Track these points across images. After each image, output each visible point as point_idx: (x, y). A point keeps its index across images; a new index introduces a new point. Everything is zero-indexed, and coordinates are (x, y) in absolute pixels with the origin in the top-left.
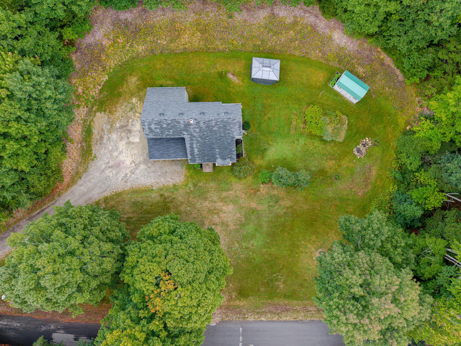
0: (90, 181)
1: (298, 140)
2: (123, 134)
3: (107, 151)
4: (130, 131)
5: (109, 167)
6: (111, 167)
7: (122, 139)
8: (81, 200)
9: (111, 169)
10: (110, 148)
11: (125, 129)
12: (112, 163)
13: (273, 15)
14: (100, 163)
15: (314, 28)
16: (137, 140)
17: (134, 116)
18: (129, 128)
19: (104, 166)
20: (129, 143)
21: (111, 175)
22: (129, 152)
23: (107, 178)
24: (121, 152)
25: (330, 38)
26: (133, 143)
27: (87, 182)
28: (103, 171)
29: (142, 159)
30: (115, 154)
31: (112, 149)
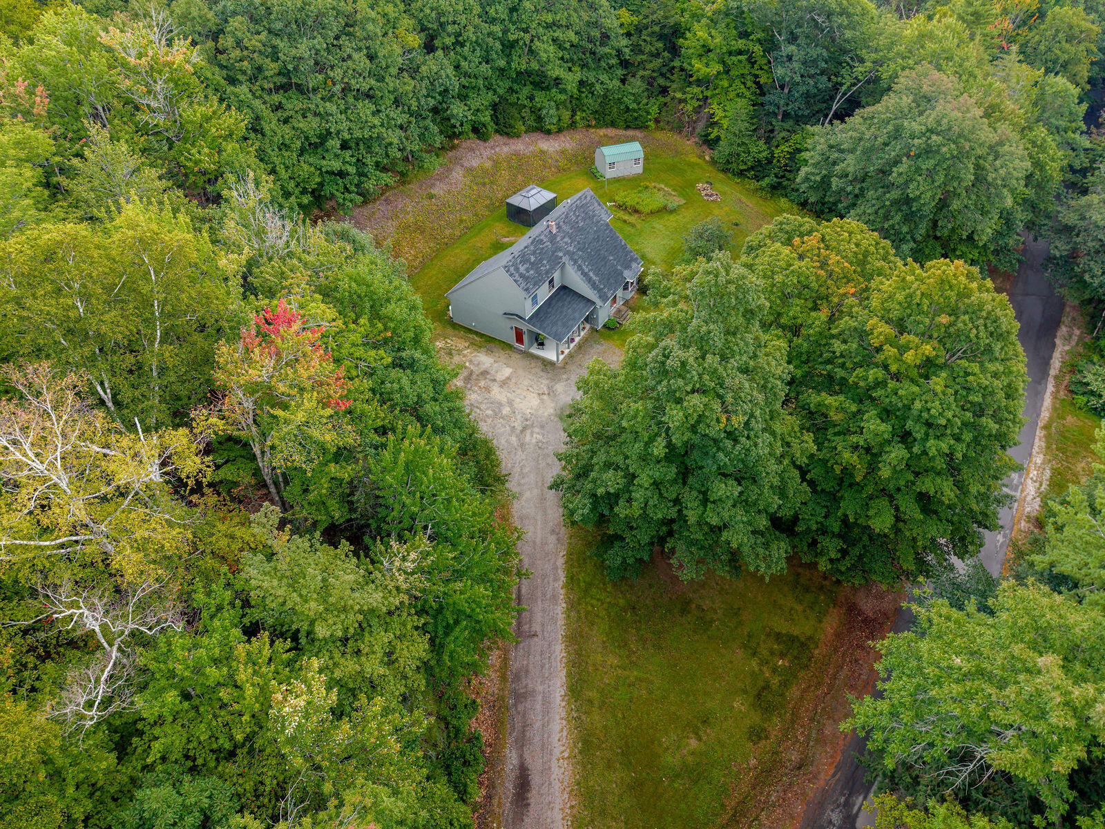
0: (523, 475)
1: (653, 228)
2: (482, 384)
3: (489, 421)
4: (485, 373)
5: (522, 431)
6: (524, 429)
7: (488, 390)
8: (549, 512)
9: (528, 432)
10: (489, 412)
11: (474, 376)
12: (518, 425)
13: (470, 170)
14: (503, 441)
15: (517, 154)
16: (507, 371)
17: (464, 356)
18: (476, 370)
19: (514, 439)
20: (504, 383)
21: (539, 437)
22: (518, 392)
23: (539, 446)
24: (510, 403)
25: (542, 152)
26: (508, 378)
27: (522, 482)
28: (522, 445)
29: (545, 382)
30: (506, 410)
31: (493, 411)
